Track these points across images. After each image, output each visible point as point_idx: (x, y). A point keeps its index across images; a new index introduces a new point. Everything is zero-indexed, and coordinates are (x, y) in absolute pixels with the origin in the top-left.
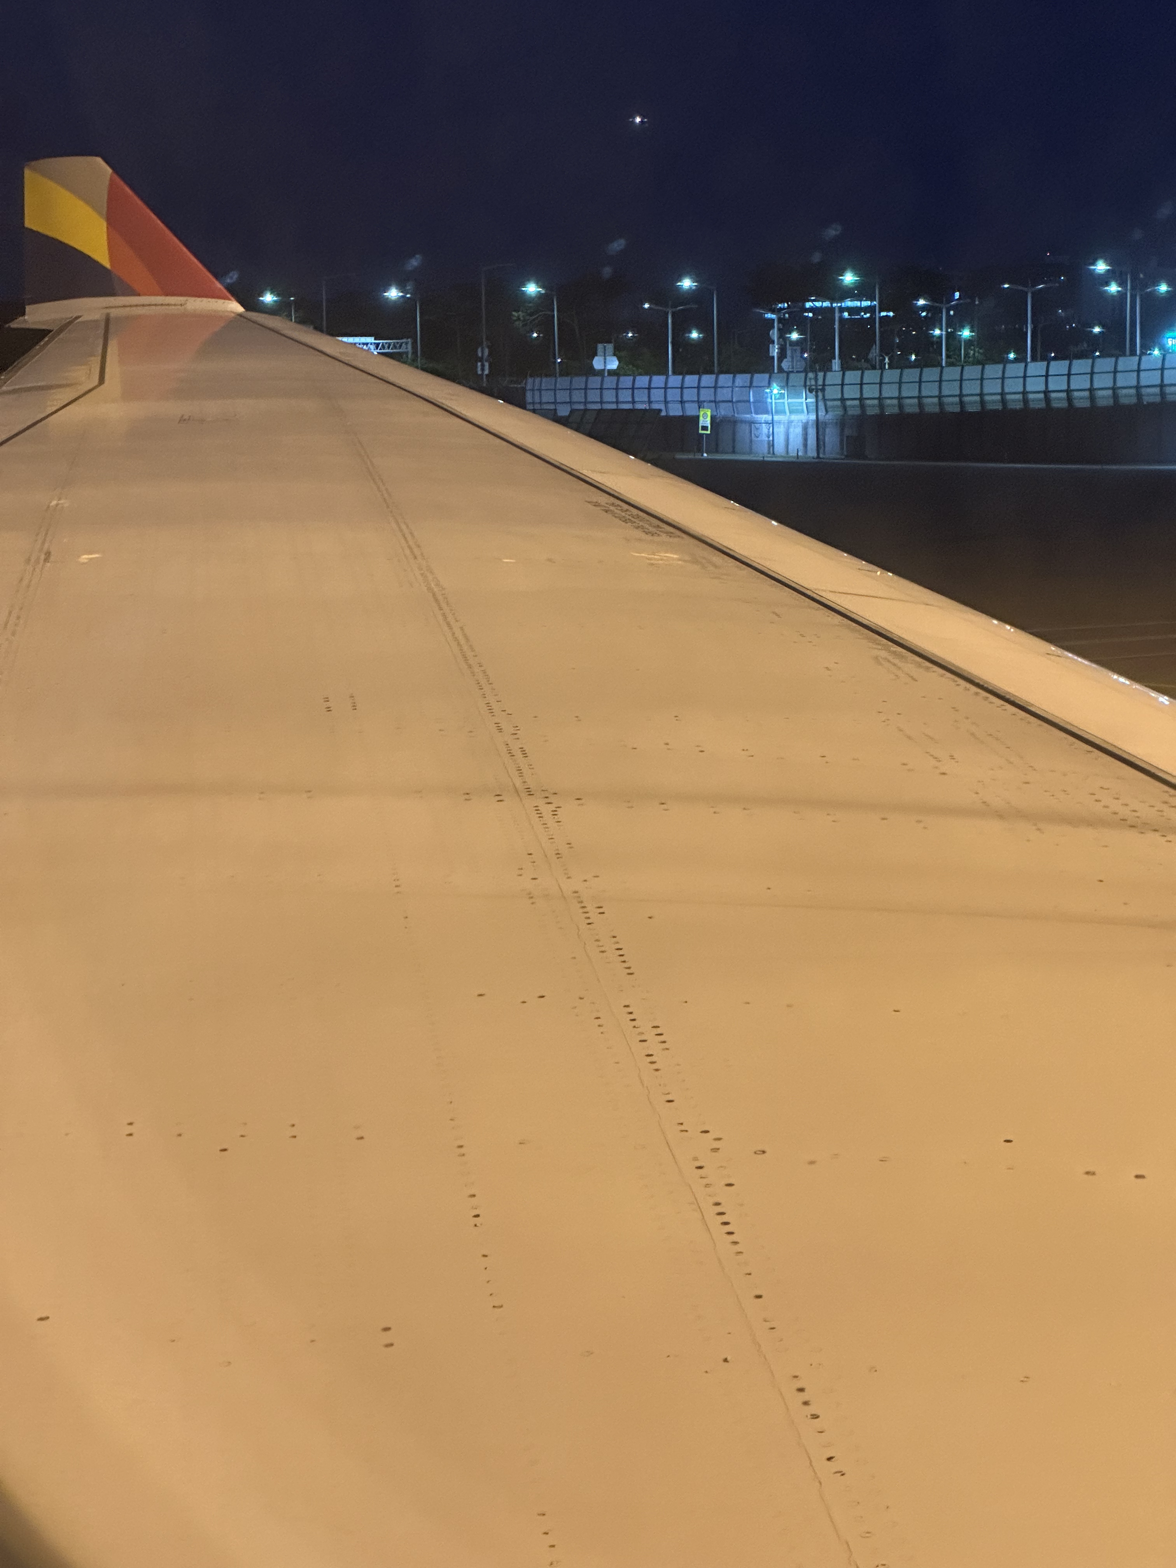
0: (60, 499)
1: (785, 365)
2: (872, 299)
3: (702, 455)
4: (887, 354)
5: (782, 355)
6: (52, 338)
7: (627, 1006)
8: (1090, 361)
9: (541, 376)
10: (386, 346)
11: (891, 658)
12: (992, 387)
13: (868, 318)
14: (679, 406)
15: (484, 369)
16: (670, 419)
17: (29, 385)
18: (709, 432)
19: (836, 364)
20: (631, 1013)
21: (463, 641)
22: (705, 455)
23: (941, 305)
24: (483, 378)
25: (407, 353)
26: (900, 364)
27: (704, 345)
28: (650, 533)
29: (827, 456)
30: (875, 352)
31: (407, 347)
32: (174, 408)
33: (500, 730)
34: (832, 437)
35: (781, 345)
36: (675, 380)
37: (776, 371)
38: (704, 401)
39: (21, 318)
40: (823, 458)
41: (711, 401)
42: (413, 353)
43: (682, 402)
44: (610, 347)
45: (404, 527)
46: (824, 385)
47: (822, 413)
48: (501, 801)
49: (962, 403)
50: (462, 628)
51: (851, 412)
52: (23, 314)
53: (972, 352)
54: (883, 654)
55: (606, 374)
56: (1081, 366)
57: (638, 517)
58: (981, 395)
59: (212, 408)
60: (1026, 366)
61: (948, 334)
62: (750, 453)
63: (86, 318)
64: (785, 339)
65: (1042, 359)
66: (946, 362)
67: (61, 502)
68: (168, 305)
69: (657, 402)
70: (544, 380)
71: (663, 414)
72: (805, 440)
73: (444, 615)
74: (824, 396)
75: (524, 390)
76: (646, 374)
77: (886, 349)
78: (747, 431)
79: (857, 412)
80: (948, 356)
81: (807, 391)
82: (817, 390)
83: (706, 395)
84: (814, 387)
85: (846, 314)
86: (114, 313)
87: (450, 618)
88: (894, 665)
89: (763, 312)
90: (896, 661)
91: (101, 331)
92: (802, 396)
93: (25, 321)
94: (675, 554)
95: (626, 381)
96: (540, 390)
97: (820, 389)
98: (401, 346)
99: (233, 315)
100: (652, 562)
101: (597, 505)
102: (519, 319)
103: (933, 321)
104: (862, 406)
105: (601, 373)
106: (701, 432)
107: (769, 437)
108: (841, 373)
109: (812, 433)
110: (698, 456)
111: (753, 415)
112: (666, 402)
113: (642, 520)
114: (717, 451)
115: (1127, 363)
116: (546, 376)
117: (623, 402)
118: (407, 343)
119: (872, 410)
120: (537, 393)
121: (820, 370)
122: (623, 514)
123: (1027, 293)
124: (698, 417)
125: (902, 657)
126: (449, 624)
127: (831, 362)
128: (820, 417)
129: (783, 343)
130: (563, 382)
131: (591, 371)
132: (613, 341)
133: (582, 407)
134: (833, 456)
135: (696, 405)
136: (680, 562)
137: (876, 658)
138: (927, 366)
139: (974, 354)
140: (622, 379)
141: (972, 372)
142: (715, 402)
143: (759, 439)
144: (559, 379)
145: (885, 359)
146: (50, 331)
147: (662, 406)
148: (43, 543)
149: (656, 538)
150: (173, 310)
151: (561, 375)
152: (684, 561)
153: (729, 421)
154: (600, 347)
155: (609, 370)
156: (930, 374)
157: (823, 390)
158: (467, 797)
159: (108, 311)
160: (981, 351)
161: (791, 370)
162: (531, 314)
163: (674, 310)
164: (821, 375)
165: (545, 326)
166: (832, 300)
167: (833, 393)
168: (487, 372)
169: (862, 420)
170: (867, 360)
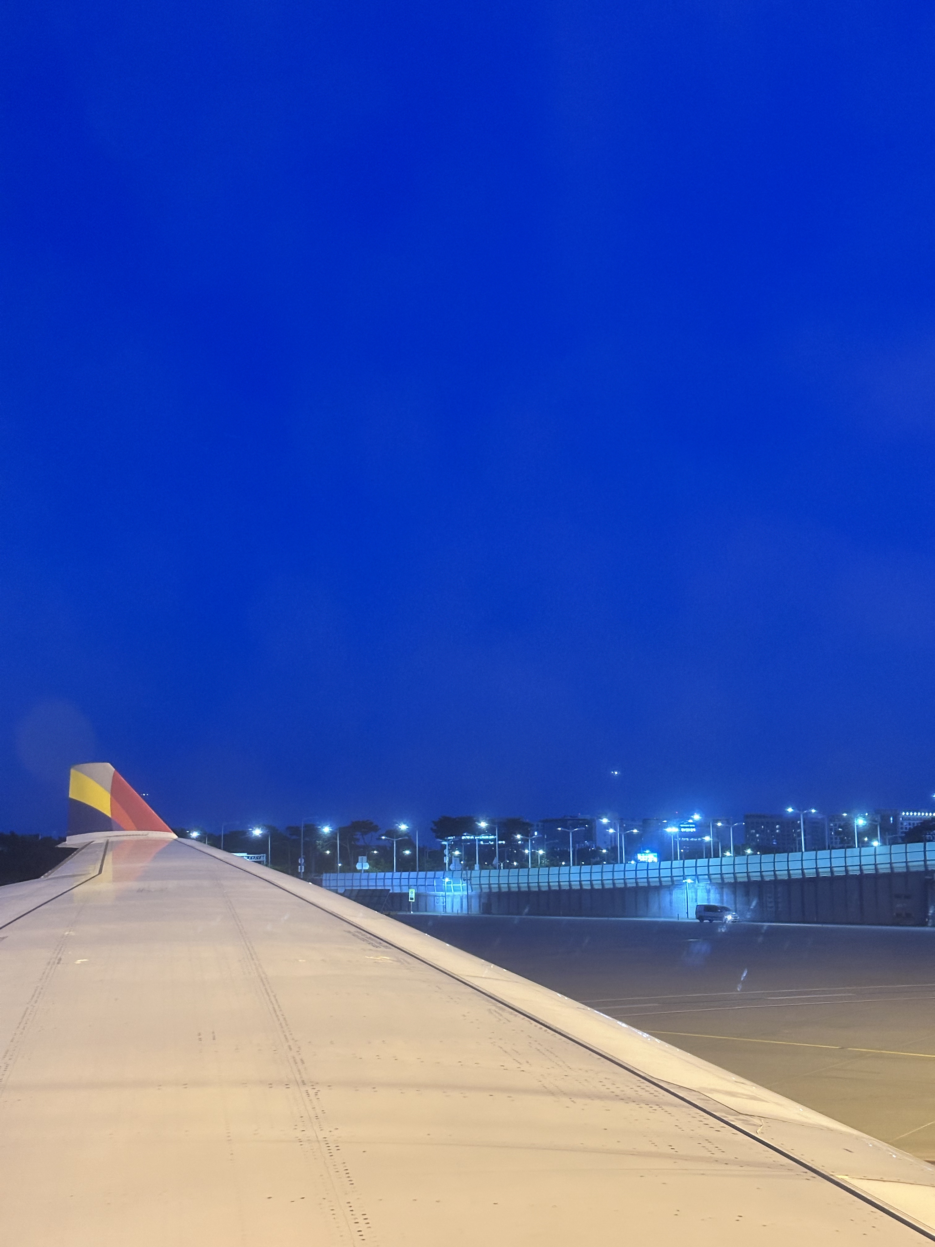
0: (70, 931)
1: (452, 867)
2: (495, 835)
3: (410, 913)
4: (502, 862)
5: (450, 862)
6: (78, 852)
7: (349, 1203)
8: (601, 866)
9: (330, 873)
10: (253, 858)
11: (497, 1010)
12: (554, 879)
13: (492, 844)
14: (399, 888)
15: (301, 869)
16: (394, 895)
17: (63, 875)
18: (414, 901)
19: (477, 866)
20: (351, 1207)
21: (274, 1002)
22: (412, 912)
23: (528, 838)
24: (301, 874)
25: (263, 861)
26: (508, 867)
27: (412, 857)
28: (376, 946)
29: (473, 913)
30: (496, 861)
31: (263, 857)
32: (135, 885)
33: (291, 1049)
34: (475, 904)
35: (450, 857)
36: (397, 875)
37: (447, 870)
38: (412, 885)
39: (64, 843)
40: (470, 914)
41: (415, 885)
42: (266, 861)
43: (400, 886)
44: (365, 858)
45: (248, 944)
46: (471, 877)
47: (470, 891)
48: (288, 1088)
49: (539, 886)
50: (275, 996)
51: (484, 891)
52: (65, 841)
53: (543, 861)
54: (494, 1008)
55: (363, 872)
56: (597, 868)
57: (370, 938)
58: (549, 882)
59: (155, 885)
60: (570, 868)
61: (532, 852)
62: (434, 911)
63: (97, 841)
64: (452, 855)
65: (578, 865)
66: (531, 866)
67: (71, 933)
68: (139, 835)
69: (388, 886)
70: (332, 874)
71: (391, 891)
72: (462, 905)
73: (266, 989)
74: (471, 883)
75: (321, 880)
76: (383, 872)
77: (501, 859)
78: (433, 900)
79: (487, 890)
80: (532, 863)
81: (463, 881)
82: (468, 880)
83: (412, 882)
84: (465, 878)
85: (482, 843)
86: (111, 839)
87: (269, 991)
88: (499, 1013)
89: (441, 841)
90: (500, 1012)
91: (103, 848)
92: (460, 882)
93: (66, 844)
94: (388, 957)
95: (373, 875)
96: (329, 880)
97: (469, 879)
98: (260, 858)
99: (172, 840)
100: (376, 961)
101: (349, 932)
102: (319, 844)
103: (524, 846)
104: (490, 888)
105: (360, 871)
106: (410, 900)
107: (443, 903)
108: (479, 871)
109: (465, 901)
110: (408, 913)
111: (436, 892)
112: (392, 886)
113: (373, 940)
114: (418, 911)
115: (619, 867)
116: (333, 873)
117: (371, 886)
118: (263, 856)
119: (495, 889)
120: (328, 882)
121: (469, 870)
122: (363, 937)
123: (569, 833)
124: (409, 893)
125: (503, 1010)
126: (268, 994)
127: (474, 866)
128: (469, 893)
129: (450, 856)
130: (341, 876)
131: (356, 870)
132: (366, 855)
133: (350, 888)
134: (476, 913)
135: (408, 887)
136: (390, 961)
137: (489, 1010)
138: (522, 868)
139: (544, 862)
140: (371, 874)
141: (544, 871)
142: (416, 885)
143: (438, 904)
144: (339, 874)
145: (501, 865)
146: (78, 849)
147: (390, 888)
148: (58, 953)
149: (378, 949)
150: (141, 838)
151: (340, 872)
152: (393, 961)
153: (424, 896)
154: (360, 858)
155: (364, 870)
156: (523, 871)
157: (470, 879)
158: (270, 1086)
159: (108, 838)
160: (548, 860)
161: (454, 869)
162: (326, 842)
163: (396, 839)
164: (469, 872)
165: (333, 847)
166: (475, 835)
167: (475, 881)
168: (303, 871)
169: (490, 894)
170: (492, 865)
